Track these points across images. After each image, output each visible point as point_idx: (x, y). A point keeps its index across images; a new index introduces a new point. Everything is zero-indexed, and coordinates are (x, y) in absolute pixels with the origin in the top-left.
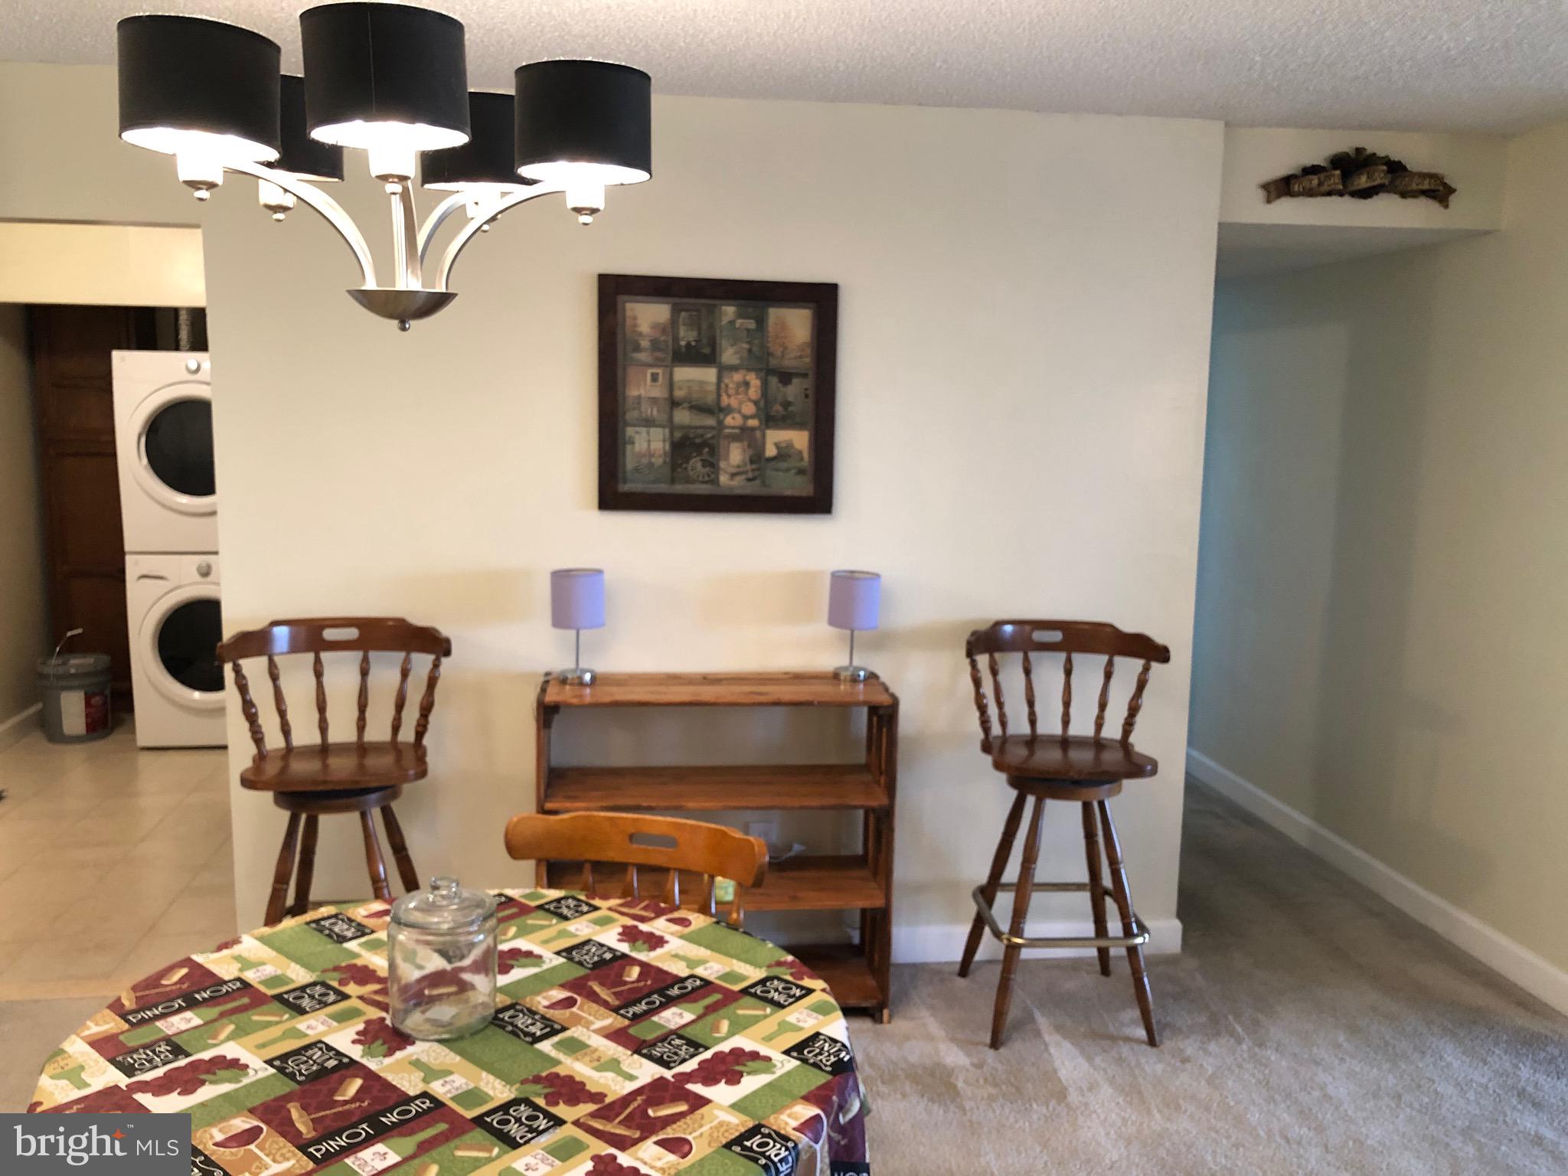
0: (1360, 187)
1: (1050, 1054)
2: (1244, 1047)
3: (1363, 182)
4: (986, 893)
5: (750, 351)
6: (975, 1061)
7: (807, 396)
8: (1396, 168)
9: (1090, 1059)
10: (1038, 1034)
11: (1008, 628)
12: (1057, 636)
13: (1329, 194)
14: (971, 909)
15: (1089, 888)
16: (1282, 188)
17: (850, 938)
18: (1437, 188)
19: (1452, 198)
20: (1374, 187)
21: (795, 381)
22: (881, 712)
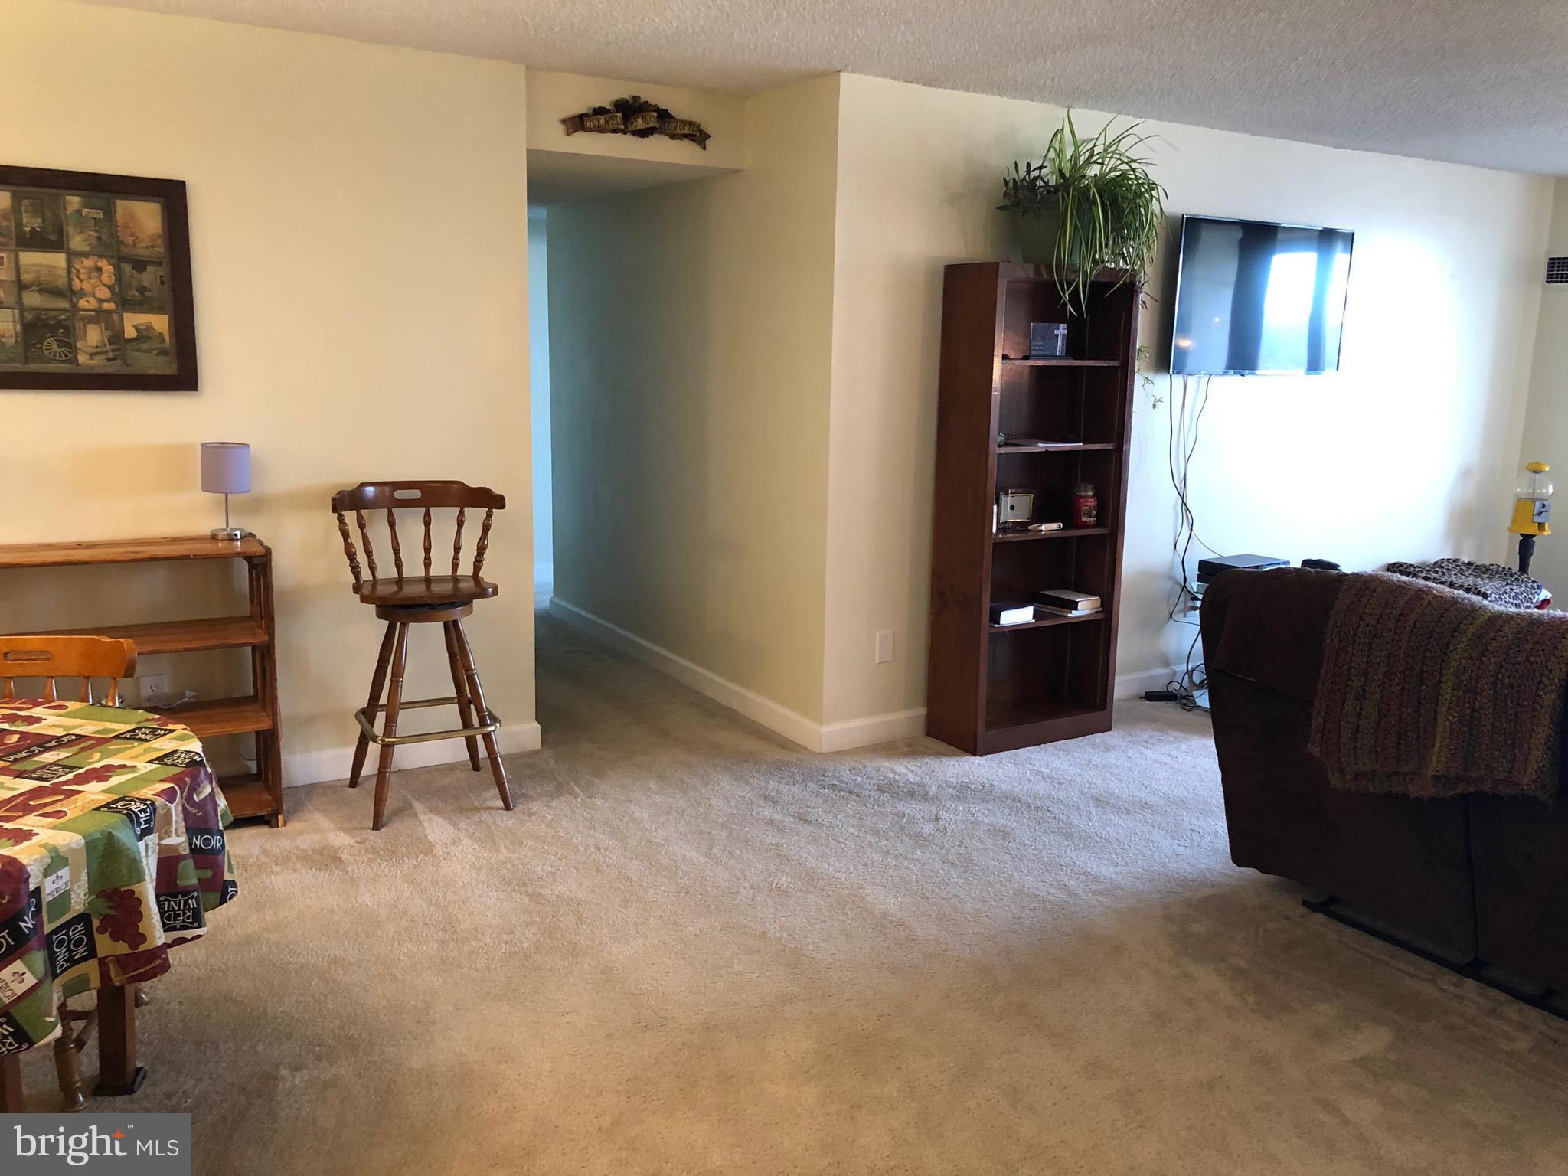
0: (637, 128)
1: (423, 827)
2: (579, 800)
3: (639, 124)
4: (367, 714)
5: (99, 238)
6: (359, 839)
7: (162, 283)
8: (664, 115)
9: (455, 825)
10: (415, 815)
11: (370, 490)
12: (416, 494)
13: (615, 131)
14: (357, 729)
15: (456, 700)
16: (577, 123)
17: (248, 768)
18: (694, 133)
19: (708, 142)
20: (647, 129)
21: (149, 268)
22: (256, 561)
